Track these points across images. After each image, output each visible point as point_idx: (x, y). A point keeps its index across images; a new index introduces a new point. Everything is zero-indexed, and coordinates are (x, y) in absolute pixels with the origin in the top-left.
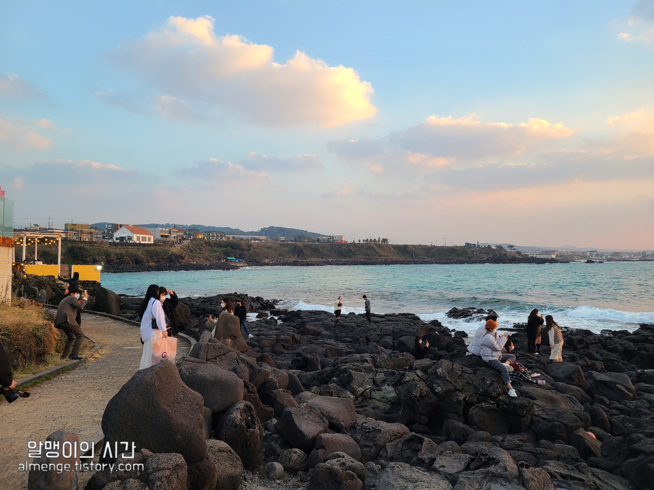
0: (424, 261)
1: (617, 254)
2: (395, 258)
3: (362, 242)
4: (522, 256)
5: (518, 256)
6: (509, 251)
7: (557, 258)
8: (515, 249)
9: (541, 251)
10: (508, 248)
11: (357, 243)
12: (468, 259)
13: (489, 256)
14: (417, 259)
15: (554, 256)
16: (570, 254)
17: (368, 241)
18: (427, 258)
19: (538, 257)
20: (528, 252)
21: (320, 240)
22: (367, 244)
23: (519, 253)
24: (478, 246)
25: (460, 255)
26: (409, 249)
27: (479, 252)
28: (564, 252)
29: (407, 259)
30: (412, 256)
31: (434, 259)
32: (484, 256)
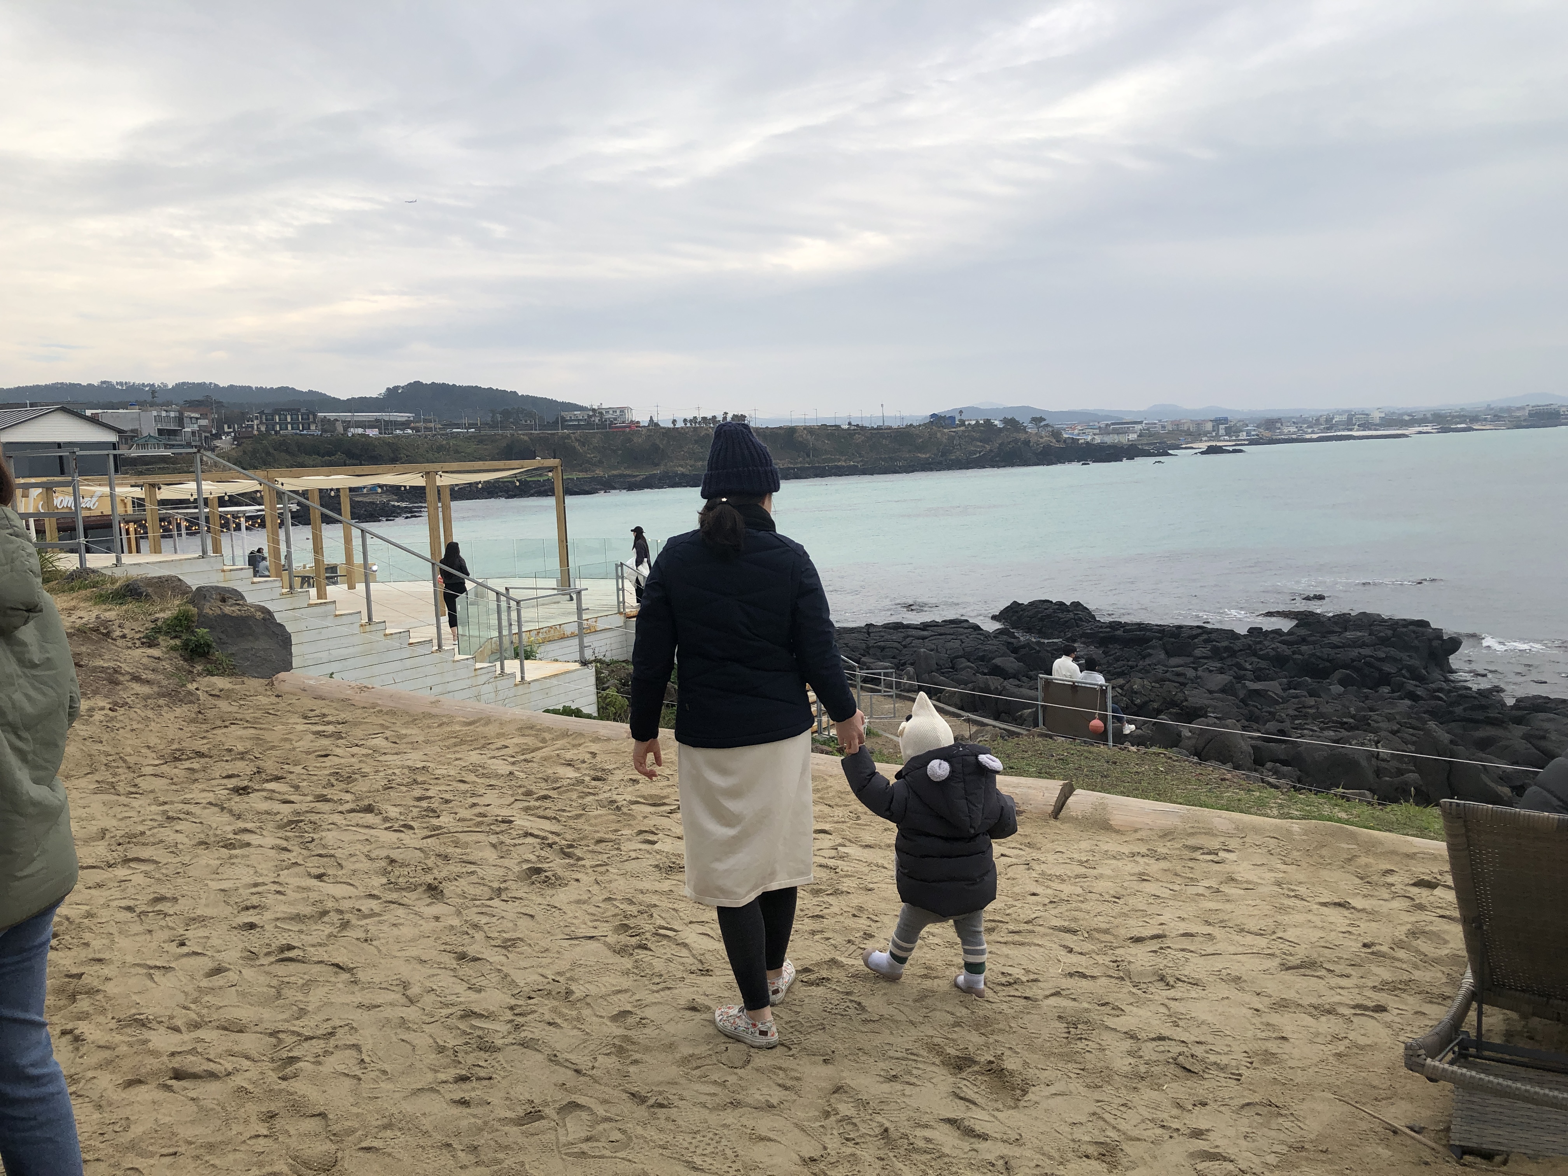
0: (838, 467)
1: (1271, 424)
3: (681, 424)
4: (1065, 441)
5: (1054, 443)
6: (1034, 431)
7: (1140, 442)
8: (1047, 425)
9: (1102, 424)
10: (1031, 422)
11: (669, 429)
12: (942, 456)
13: (988, 447)
14: (819, 463)
15: (1133, 436)
16: (1170, 428)
17: (696, 423)
18: (843, 458)
19: (1098, 440)
20: (1074, 429)
21: (567, 421)
22: (695, 429)
23: (1056, 434)
24: (962, 423)
25: (921, 448)
26: (800, 439)
27: (965, 437)
28: (1155, 424)
29: (797, 463)
30: (808, 456)
31: (861, 461)
32: (978, 446)
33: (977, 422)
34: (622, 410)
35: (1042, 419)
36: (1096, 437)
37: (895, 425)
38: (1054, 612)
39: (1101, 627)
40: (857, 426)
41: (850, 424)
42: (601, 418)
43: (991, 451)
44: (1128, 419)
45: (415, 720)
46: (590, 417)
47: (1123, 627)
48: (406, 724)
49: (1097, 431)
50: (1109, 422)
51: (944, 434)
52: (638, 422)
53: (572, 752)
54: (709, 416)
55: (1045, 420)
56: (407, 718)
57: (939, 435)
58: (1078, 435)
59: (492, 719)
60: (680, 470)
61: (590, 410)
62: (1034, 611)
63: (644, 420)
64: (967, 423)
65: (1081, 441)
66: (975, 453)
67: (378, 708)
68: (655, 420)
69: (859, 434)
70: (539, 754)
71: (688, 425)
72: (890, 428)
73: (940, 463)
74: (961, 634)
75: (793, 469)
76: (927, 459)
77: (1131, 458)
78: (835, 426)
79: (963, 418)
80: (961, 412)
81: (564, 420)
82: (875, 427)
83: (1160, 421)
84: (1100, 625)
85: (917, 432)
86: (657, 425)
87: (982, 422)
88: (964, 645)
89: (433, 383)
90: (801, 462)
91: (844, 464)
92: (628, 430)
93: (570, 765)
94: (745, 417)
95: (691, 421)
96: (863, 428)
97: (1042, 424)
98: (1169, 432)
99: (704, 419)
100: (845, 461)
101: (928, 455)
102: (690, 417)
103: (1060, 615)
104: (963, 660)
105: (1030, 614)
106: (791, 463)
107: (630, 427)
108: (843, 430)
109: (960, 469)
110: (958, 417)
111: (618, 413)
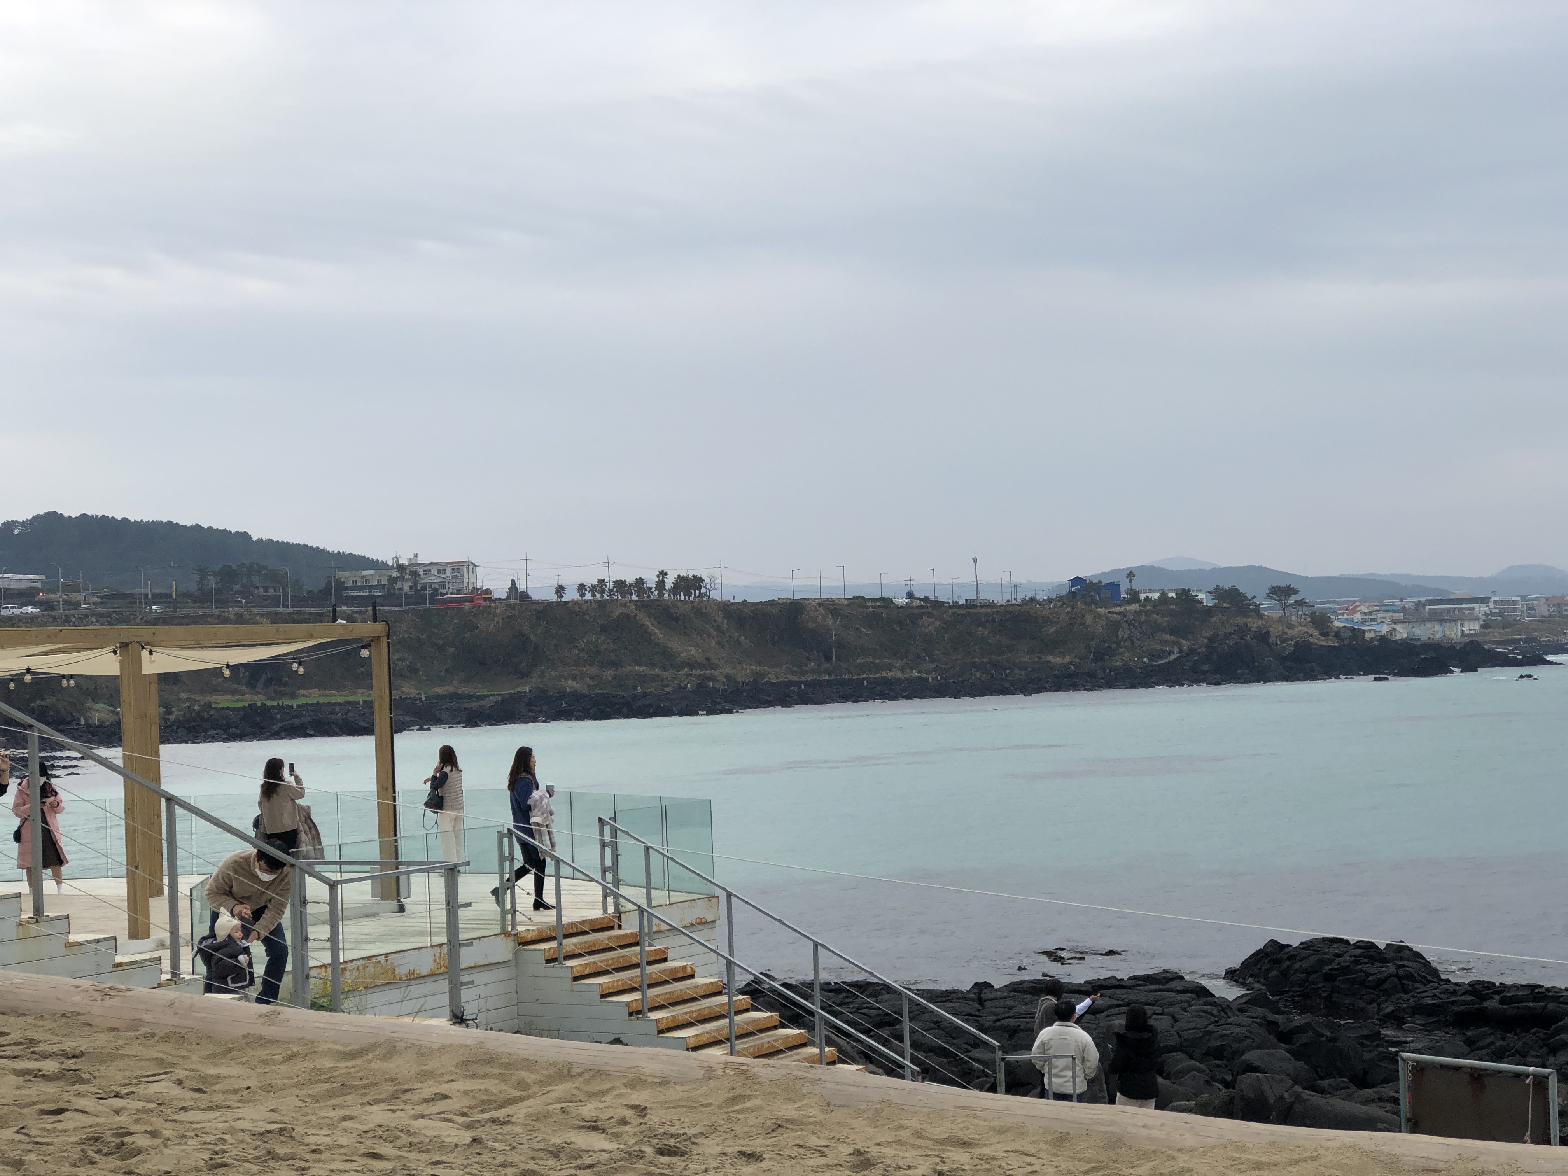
0: (886, 682)
2: (744, 672)
3: (572, 595)
4: (1337, 634)
5: (1316, 638)
6: (1277, 614)
7: (1487, 639)
8: (1301, 603)
9: (1410, 602)
10: (1269, 597)
11: (550, 604)
12: (1095, 661)
13: (1185, 644)
14: (849, 672)
15: (1472, 627)
16: (1544, 610)
17: (603, 592)
18: (899, 664)
19: (1402, 633)
20: (1354, 611)
21: (347, 588)
22: (601, 604)
23: (1321, 621)
24: (1134, 596)
25: (1054, 645)
26: (811, 625)
27: (1141, 623)
28: (1514, 603)
29: (804, 673)
30: (828, 659)
31: (935, 670)
32: (1166, 642)
33: (1164, 595)
34: (457, 568)
35: (1289, 591)
36: (1399, 628)
37: (1000, 599)
38: (1357, 962)
39: (1454, 993)
40: (926, 599)
41: (910, 596)
42: (416, 583)
43: (1192, 651)
44: (1460, 592)
45: (230, 1050)
46: (392, 581)
47: (1498, 993)
48: (212, 1057)
49: (1400, 616)
50: (1423, 600)
51: (1099, 616)
52: (488, 592)
53: (590, 1106)
54: (630, 579)
55: (1296, 592)
56: (211, 1048)
57: (1089, 619)
58: (1363, 622)
59: (400, 1045)
60: (570, 685)
61: (392, 567)
62: (1314, 959)
63: (500, 588)
64: (1143, 596)
65: (1368, 636)
66: (1162, 654)
67: (143, 1030)
68: (522, 587)
69: (930, 615)
70: (519, 1111)
71: (588, 596)
72: (991, 604)
73: (1091, 675)
74: (1171, 1004)
75: (798, 684)
76: (1066, 666)
77: (1470, 667)
78: (882, 599)
79: (1136, 586)
80: (1131, 575)
81: (341, 586)
82: (962, 602)
83: (1523, 598)
84: (1451, 988)
85: (1046, 612)
86: (525, 596)
87: (1172, 595)
88: (1178, 1025)
89: (84, 516)
90: (813, 672)
91: (899, 675)
92: (467, 606)
93: (595, 1128)
94: (702, 580)
95: (593, 588)
96: (937, 604)
97: (1291, 601)
98: (1544, 620)
99: (620, 584)
100: (902, 669)
101: (1067, 659)
102: (591, 580)
103: (1367, 967)
104: (1180, 1055)
105: (1306, 964)
106: (793, 673)
107: (471, 600)
108: (897, 607)
109: (1133, 686)
110: (1125, 585)
111: (449, 573)
